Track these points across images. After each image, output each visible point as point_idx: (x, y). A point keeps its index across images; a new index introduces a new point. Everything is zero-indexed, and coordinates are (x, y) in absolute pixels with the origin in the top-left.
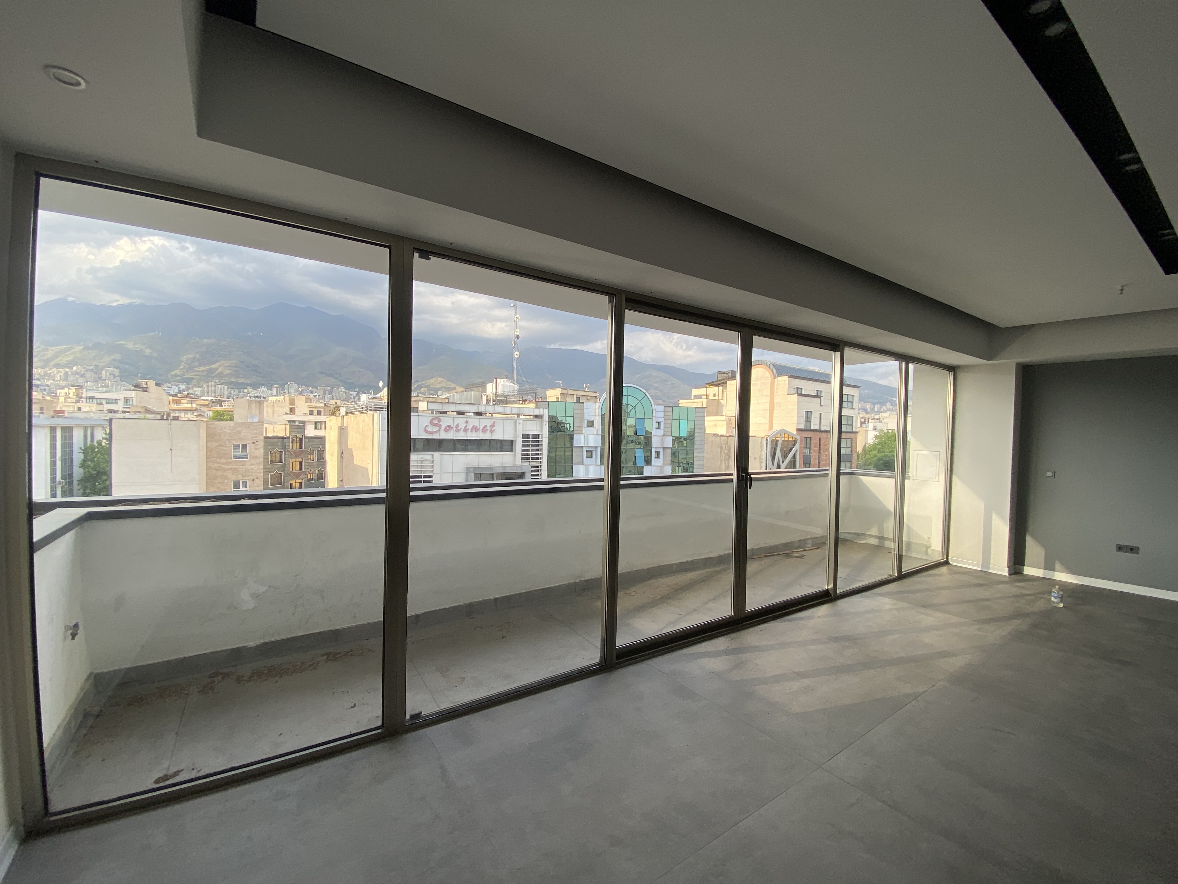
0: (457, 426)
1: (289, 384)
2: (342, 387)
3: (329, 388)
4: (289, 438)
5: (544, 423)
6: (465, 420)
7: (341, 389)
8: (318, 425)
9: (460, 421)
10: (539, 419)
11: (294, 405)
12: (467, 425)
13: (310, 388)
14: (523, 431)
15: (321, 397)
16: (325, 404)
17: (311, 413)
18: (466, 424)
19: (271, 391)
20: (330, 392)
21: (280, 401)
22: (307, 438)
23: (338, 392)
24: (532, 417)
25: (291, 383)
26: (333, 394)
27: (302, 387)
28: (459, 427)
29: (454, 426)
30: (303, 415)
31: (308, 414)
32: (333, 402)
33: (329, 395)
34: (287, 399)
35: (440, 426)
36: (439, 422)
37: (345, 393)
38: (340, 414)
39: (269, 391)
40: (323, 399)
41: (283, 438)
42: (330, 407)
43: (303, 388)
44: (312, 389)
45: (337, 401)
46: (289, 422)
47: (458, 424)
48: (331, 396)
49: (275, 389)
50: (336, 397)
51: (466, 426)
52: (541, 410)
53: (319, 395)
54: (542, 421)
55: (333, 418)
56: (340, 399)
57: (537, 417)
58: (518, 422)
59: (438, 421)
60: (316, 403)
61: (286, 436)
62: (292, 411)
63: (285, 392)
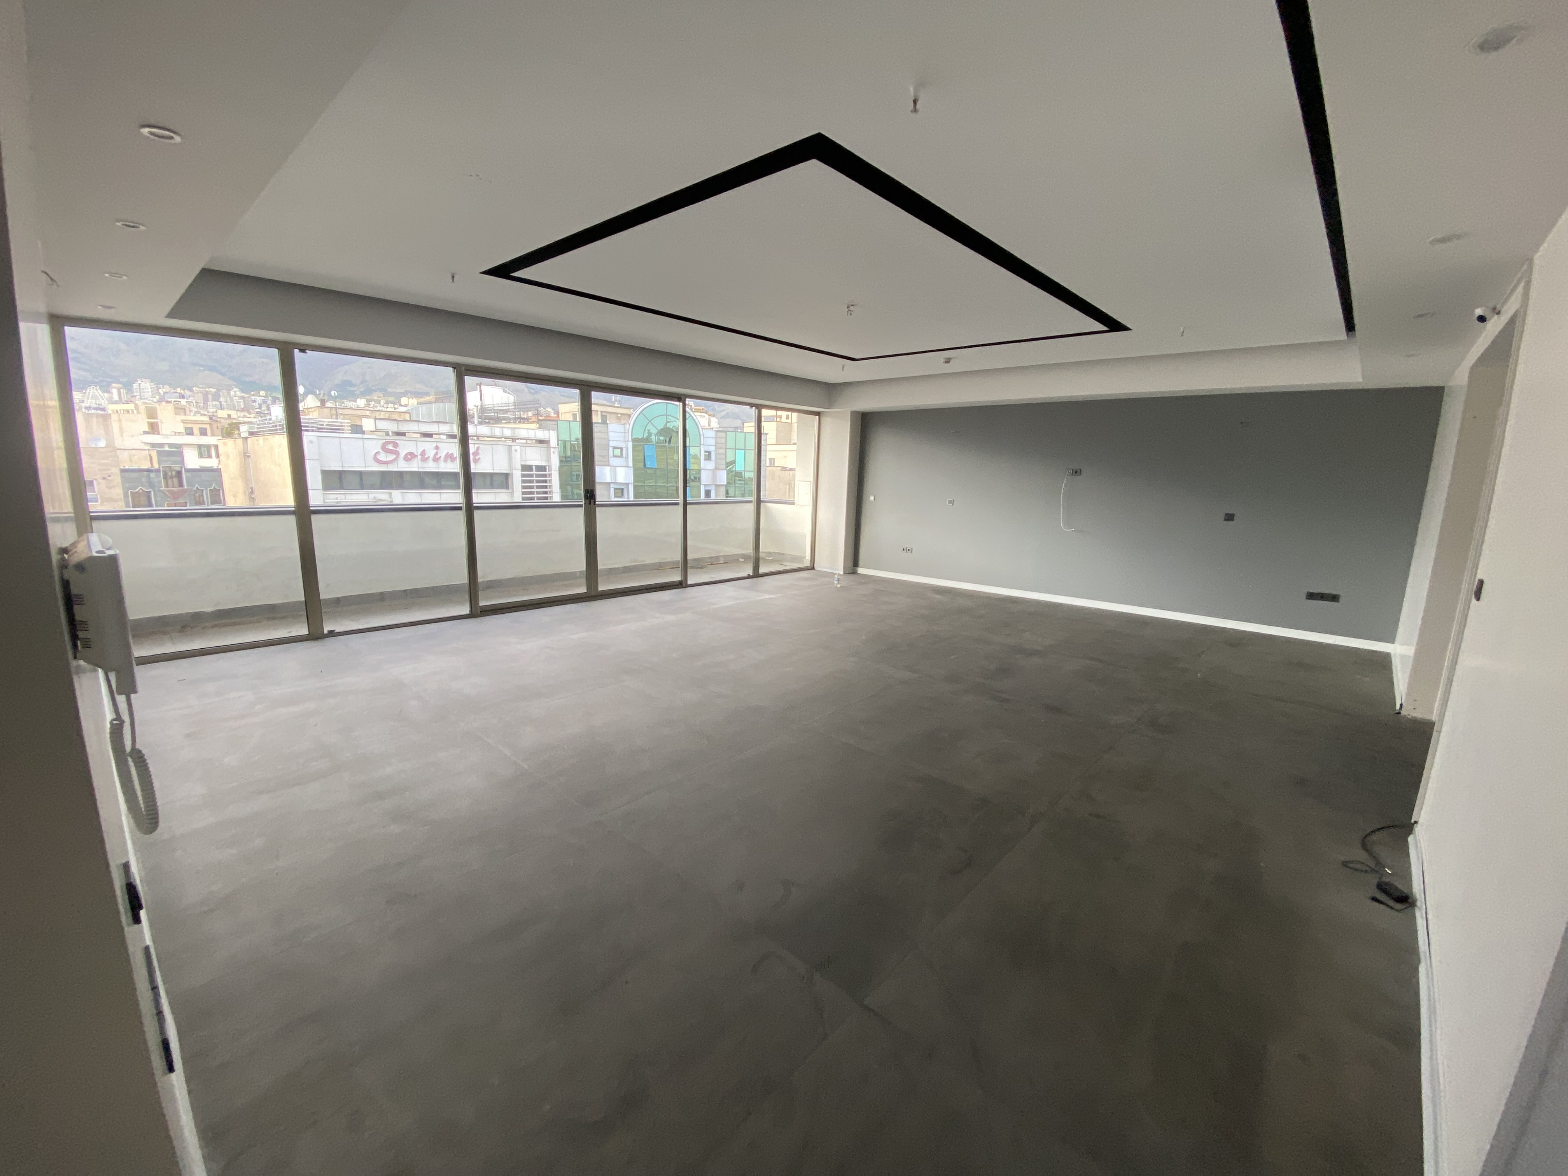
0: (423, 453)
1: (139, 382)
2: (235, 389)
3: (213, 390)
4: (158, 471)
5: (552, 450)
6: (434, 445)
7: (235, 392)
8: (204, 451)
9: (428, 446)
10: (545, 445)
11: (157, 419)
12: (437, 452)
13: (179, 389)
14: (521, 460)
15: (201, 405)
16: (211, 418)
17: (189, 432)
18: (435, 451)
19: (110, 395)
20: (216, 397)
21: (129, 411)
22: (188, 471)
23: (230, 397)
24: (534, 441)
25: (144, 380)
26: (222, 399)
27: (163, 388)
28: (425, 454)
29: (419, 453)
30: (175, 435)
31: (185, 434)
32: (223, 414)
33: (215, 401)
34: (142, 408)
35: (397, 453)
36: (396, 448)
37: (243, 398)
38: (240, 434)
39: (106, 395)
40: (205, 407)
41: (148, 471)
42: (220, 422)
43: (167, 388)
44: (182, 392)
45: (230, 412)
46: (153, 445)
47: (424, 450)
48: (219, 403)
49: (115, 391)
50: (227, 405)
51: (436, 454)
52: (546, 432)
53: (196, 402)
54: (549, 448)
55: (230, 442)
56: (234, 408)
57: (541, 442)
58: (513, 448)
59: (394, 447)
60: (194, 415)
61: (153, 468)
62: (154, 429)
63: (135, 396)
